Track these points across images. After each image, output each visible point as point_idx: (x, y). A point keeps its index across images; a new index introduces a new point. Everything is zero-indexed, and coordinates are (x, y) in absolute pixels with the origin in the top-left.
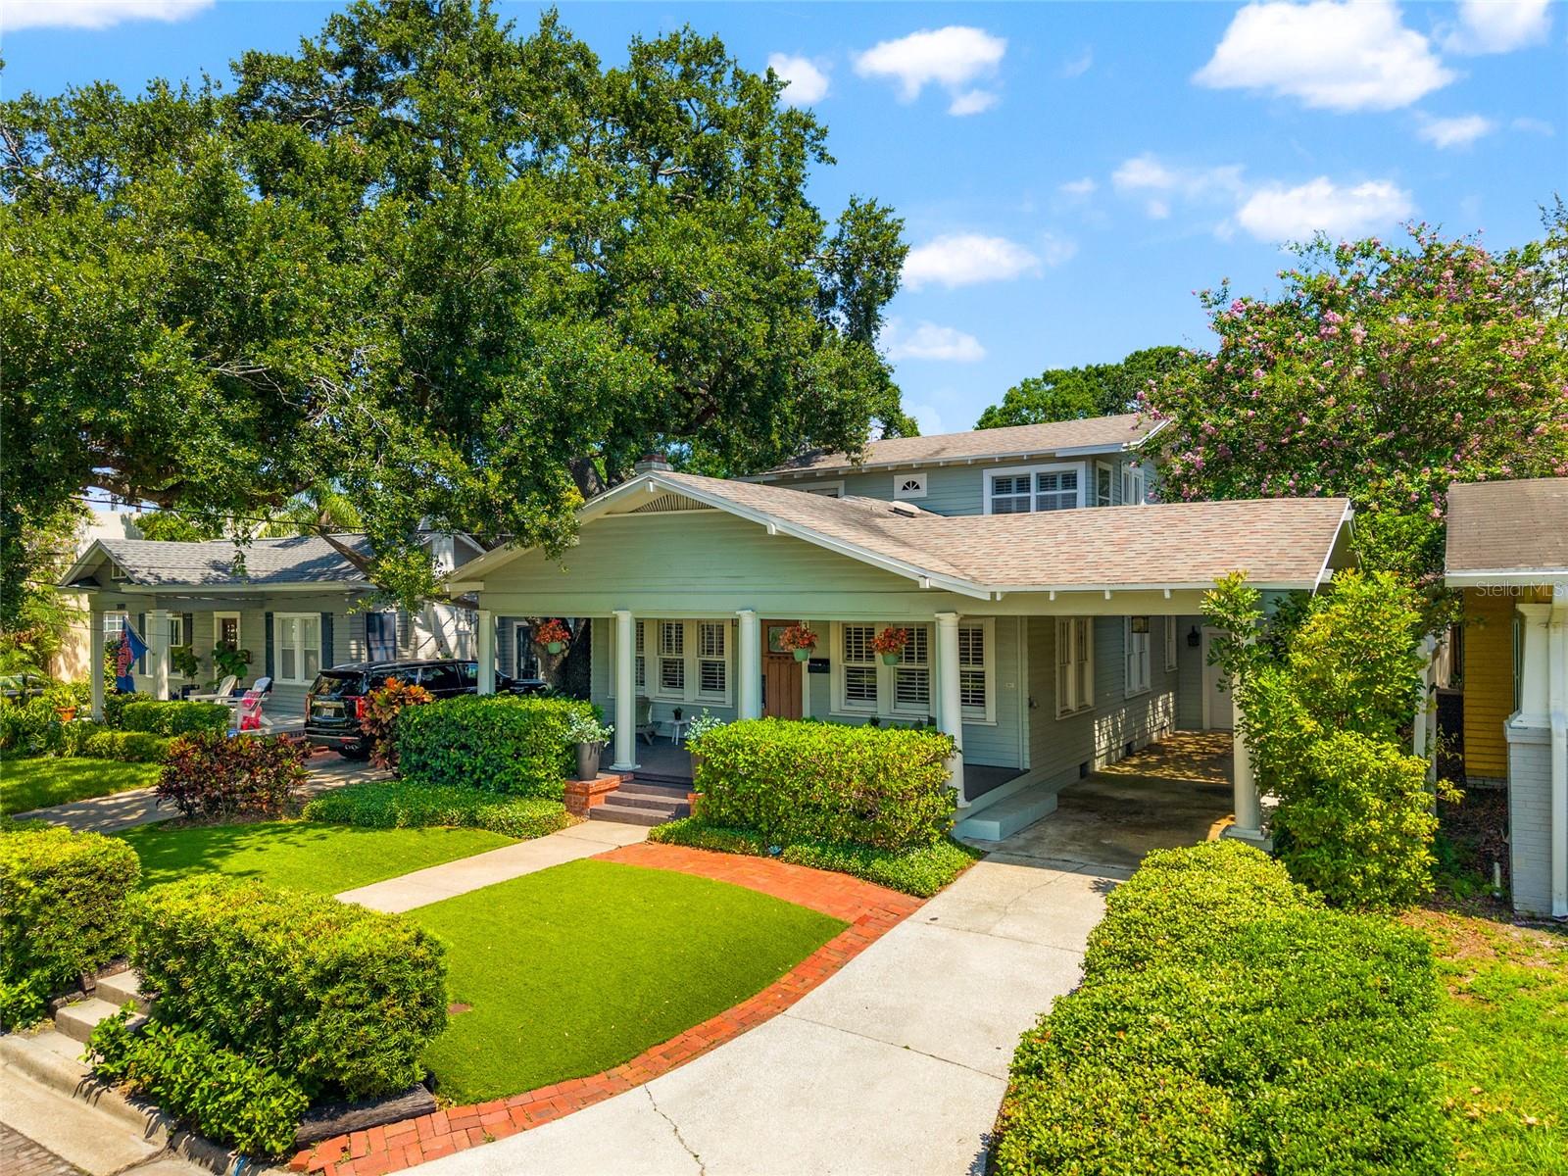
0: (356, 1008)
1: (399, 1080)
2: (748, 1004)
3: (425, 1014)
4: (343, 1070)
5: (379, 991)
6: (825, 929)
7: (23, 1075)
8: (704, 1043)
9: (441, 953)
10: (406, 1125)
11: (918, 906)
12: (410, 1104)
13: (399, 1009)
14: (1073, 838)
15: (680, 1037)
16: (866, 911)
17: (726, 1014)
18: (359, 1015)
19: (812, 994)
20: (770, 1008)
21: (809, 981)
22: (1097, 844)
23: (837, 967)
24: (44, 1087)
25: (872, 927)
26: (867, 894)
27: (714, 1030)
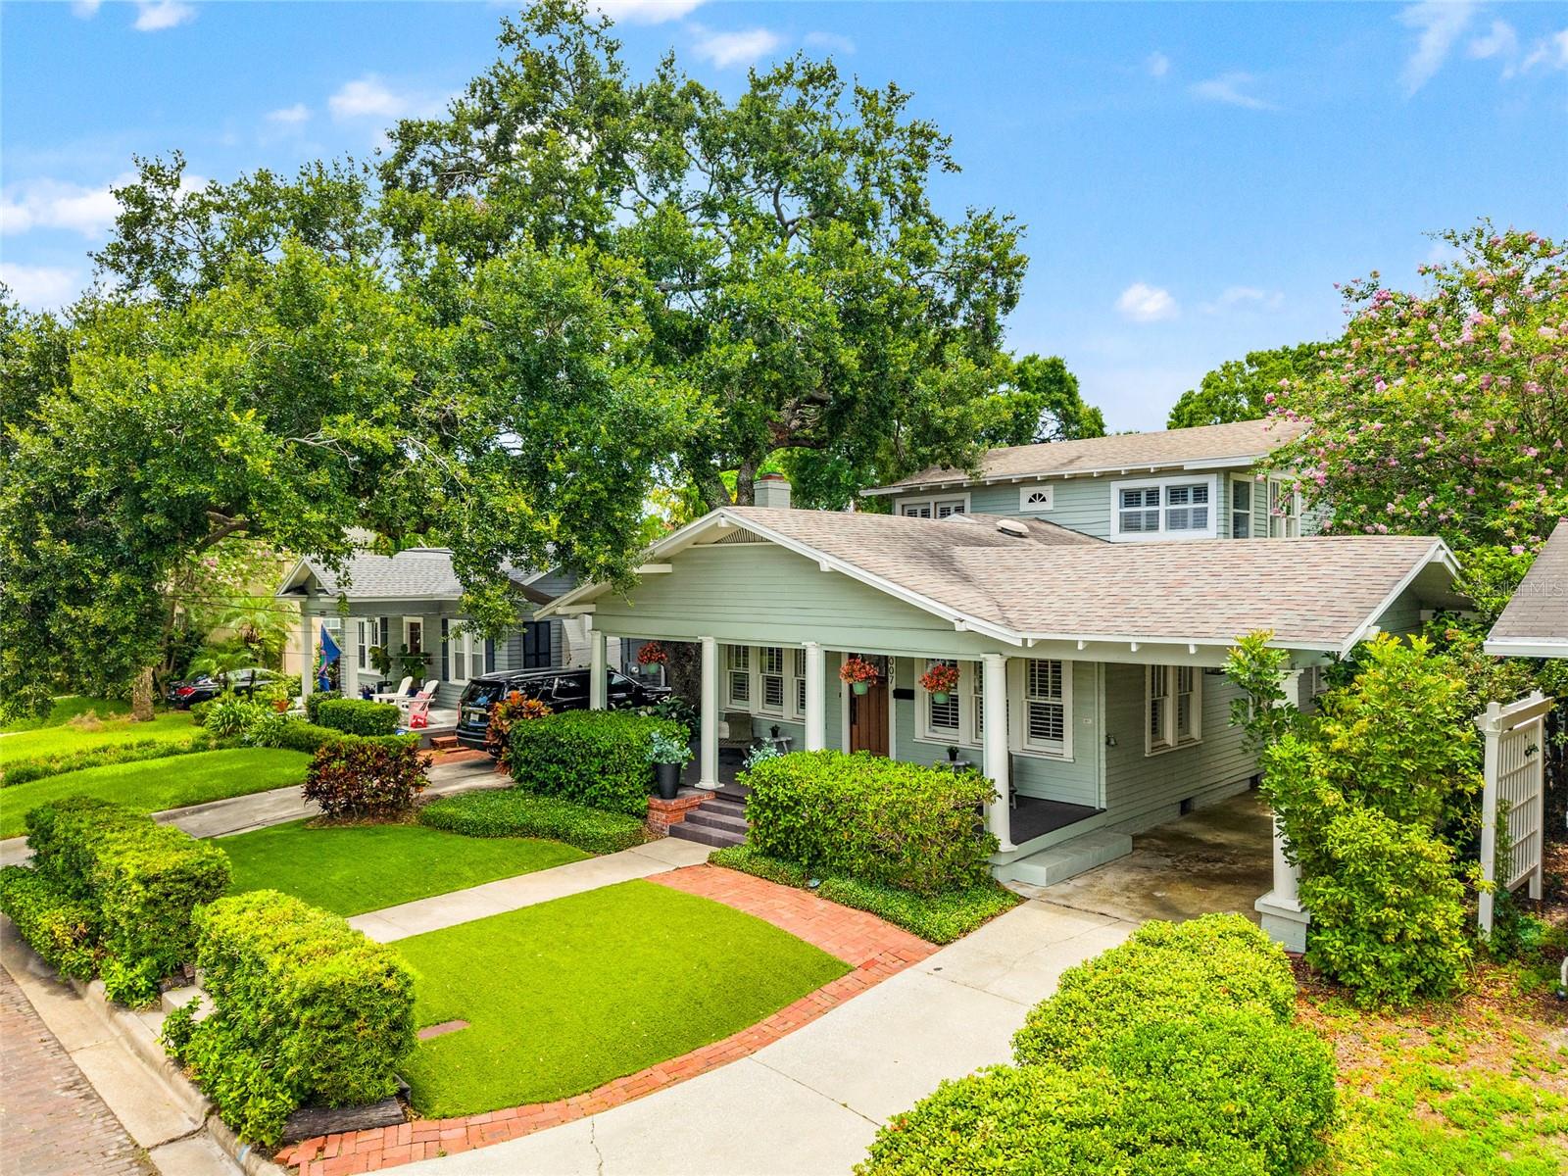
0: (330, 1028)
1: (371, 1092)
2: (723, 1044)
3: (396, 1036)
4: (320, 1081)
5: (352, 1015)
6: (829, 969)
7: (127, 1047)
8: (665, 1079)
9: (409, 984)
10: (378, 1133)
11: (930, 953)
12: (380, 1114)
13: (369, 1031)
14: (1127, 888)
15: (648, 1071)
16: (874, 955)
17: (696, 1052)
18: (332, 1035)
19: (786, 1039)
20: (739, 1050)
21: (790, 1024)
22: (1149, 897)
23: (822, 1012)
24: (138, 1060)
25: (875, 970)
26: (884, 936)
27: (682, 1067)
